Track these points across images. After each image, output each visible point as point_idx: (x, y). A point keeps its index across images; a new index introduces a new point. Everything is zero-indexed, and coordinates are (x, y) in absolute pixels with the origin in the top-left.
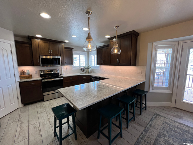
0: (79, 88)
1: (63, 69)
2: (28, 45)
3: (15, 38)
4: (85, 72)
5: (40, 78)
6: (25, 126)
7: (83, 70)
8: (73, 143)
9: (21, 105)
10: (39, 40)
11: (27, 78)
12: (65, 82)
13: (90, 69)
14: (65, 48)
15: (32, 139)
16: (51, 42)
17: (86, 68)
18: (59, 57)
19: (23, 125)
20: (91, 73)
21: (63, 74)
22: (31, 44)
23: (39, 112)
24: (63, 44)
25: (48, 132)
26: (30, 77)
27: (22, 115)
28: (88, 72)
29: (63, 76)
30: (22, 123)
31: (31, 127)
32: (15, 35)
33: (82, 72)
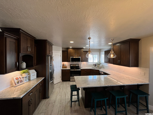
0: (92, 78)
1: (82, 64)
2: (66, 52)
3: (62, 49)
4: (96, 67)
5: (70, 69)
6: (61, 90)
7: (95, 65)
8: (77, 106)
9: (61, 81)
10: (71, 49)
11: (64, 68)
12: (82, 72)
13: (101, 65)
14: (84, 51)
15: (62, 97)
16: (76, 49)
17: (97, 64)
18: (80, 57)
19: (60, 90)
20: (101, 68)
21: (81, 67)
22: (67, 51)
23: (67, 86)
24: (82, 49)
25: (68, 97)
26: (66, 67)
27: (61, 85)
28: (98, 67)
29: (81, 68)
30: (60, 89)
31: (63, 92)
32: (62, 48)
33: (94, 67)
